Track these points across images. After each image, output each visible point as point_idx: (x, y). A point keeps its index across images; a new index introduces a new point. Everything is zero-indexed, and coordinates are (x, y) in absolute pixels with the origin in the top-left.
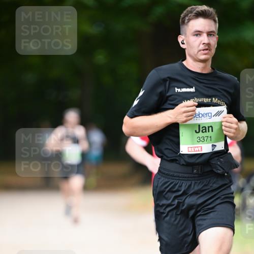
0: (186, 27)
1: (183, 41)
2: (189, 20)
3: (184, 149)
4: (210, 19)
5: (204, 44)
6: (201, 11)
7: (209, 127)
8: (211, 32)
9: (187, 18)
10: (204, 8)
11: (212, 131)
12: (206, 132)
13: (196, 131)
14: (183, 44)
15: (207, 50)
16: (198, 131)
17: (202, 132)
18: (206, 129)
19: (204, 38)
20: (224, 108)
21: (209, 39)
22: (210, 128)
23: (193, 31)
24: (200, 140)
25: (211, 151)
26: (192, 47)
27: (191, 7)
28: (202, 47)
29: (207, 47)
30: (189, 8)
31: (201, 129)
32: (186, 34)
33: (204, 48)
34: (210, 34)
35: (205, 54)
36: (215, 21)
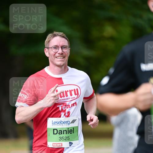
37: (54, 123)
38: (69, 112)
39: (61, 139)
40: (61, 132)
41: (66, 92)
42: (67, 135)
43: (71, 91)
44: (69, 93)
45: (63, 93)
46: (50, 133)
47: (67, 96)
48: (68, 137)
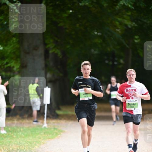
3: (81, 99)
10: (88, 62)
13: (83, 94)
14: (82, 71)
15: (87, 73)
18: (86, 94)
20: (91, 88)
24: (84, 97)
25: (88, 99)
34: (88, 69)
37: (128, 101)
38: (133, 98)
39: (131, 107)
40: (131, 105)
41: (131, 90)
42: (133, 106)
43: (133, 90)
44: (132, 90)
45: (130, 90)
46: (127, 105)
47: (131, 91)
48: (134, 107)
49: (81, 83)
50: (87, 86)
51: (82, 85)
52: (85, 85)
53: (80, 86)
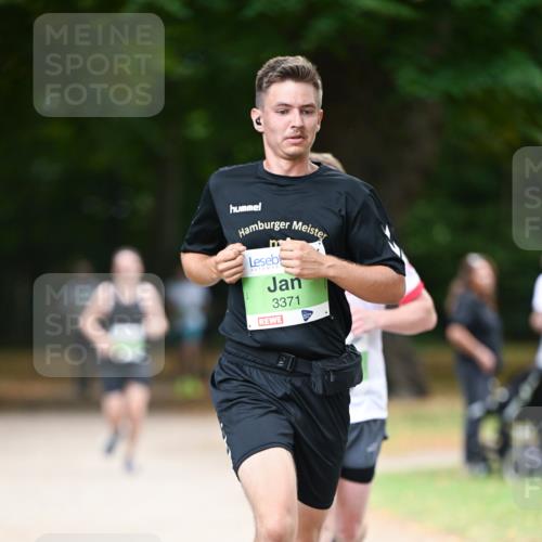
0: (263, 94)
1: (259, 119)
2: (270, 83)
4: (307, 82)
5: (293, 127)
6: (291, 68)
7: (292, 281)
8: (307, 106)
9: (266, 80)
10: (300, 61)
11: (300, 287)
12: (287, 288)
13: (269, 289)
14: (259, 124)
15: (299, 137)
16: (272, 288)
17: (281, 289)
18: (287, 284)
19: (295, 118)
21: (302, 120)
22: (296, 283)
23: (274, 104)
24: (278, 304)
25: (300, 320)
26: (273, 131)
27: (275, 59)
28: (289, 132)
29: (299, 133)
30: (272, 61)
31: (278, 285)
32: (263, 107)
33: (293, 135)
34: (305, 110)
35: (295, 145)
36: (316, 85)
49: (250, 208)
50: (297, 226)
51: (260, 226)
52: (278, 226)
53: (248, 231)
